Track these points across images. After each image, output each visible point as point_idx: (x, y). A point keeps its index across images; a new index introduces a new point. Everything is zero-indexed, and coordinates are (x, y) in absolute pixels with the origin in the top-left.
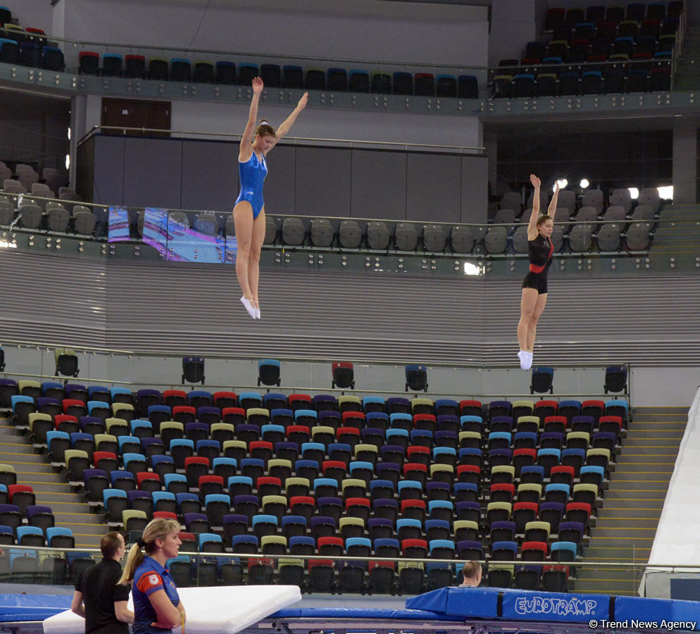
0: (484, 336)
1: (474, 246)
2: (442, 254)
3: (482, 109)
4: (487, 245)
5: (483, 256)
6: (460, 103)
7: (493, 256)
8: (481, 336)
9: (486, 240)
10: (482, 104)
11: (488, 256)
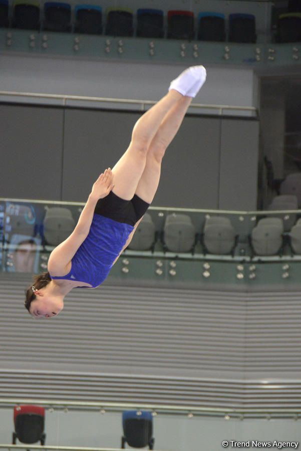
0: (245, 371)
1: (236, 245)
2: (189, 256)
3: (258, 58)
4: (254, 243)
5: (248, 259)
6: (227, 49)
7: (264, 259)
8: (241, 371)
9: (254, 237)
10: (258, 51)
11: (256, 259)
